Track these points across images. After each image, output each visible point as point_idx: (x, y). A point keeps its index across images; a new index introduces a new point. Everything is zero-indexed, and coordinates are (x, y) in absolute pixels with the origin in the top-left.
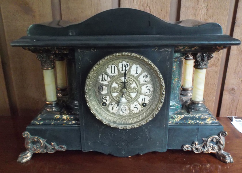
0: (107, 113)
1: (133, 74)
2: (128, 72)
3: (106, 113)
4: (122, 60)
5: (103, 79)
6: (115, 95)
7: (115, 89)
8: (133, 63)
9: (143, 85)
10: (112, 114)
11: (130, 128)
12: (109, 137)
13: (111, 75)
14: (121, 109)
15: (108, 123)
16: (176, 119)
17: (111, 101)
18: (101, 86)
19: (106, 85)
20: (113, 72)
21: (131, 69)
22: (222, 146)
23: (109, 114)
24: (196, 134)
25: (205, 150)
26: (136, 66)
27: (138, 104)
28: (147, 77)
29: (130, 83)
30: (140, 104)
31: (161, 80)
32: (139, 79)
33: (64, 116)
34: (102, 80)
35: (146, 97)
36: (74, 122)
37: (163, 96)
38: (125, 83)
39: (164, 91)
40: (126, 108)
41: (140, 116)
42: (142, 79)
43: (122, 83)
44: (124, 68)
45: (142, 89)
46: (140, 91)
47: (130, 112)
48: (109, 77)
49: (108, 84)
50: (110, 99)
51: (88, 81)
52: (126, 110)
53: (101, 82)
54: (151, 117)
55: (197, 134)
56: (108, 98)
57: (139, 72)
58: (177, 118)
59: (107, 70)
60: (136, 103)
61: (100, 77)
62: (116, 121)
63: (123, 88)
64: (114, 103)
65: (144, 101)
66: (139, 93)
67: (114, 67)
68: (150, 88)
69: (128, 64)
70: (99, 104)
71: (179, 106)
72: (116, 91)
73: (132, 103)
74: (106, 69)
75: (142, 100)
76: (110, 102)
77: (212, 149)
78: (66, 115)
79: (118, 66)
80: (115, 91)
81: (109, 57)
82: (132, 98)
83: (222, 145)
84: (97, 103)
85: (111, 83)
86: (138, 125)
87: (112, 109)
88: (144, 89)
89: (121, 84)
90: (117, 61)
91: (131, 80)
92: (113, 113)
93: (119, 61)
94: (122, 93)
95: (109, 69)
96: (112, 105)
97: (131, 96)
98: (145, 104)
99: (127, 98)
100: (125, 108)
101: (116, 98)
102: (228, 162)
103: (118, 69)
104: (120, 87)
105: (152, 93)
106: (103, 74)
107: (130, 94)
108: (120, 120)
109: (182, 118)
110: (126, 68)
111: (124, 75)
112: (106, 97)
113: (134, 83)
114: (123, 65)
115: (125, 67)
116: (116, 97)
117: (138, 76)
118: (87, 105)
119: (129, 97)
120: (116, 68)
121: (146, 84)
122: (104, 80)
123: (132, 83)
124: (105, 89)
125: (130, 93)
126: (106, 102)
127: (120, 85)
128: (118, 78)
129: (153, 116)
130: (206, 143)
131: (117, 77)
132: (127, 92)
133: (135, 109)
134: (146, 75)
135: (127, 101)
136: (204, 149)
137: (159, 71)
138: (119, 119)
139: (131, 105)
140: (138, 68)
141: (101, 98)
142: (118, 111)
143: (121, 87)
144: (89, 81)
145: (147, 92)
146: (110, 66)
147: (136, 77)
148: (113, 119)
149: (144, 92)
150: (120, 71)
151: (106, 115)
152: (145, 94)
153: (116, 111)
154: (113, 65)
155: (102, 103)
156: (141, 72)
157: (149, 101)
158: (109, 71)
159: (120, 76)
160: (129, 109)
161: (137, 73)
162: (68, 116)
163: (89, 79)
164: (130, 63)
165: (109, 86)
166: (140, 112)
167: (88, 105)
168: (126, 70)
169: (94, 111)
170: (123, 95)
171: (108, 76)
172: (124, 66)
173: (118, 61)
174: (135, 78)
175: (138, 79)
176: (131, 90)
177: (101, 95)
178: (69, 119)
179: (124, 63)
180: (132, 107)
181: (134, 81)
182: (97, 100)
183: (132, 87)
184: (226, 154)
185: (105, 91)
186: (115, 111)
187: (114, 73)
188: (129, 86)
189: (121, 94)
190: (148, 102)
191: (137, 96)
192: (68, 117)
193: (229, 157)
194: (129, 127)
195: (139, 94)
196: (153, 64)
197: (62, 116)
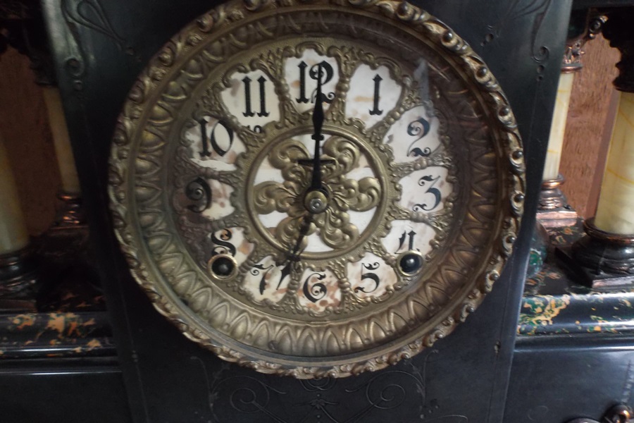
0: (236, 308)
1: (359, 117)
2: (331, 108)
3: (233, 308)
4: (299, 40)
5: (210, 147)
6: (271, 220)
7: (269, 195)
8: (359, 54)
9: (407, 169)
10: (262, 307)
11: (348, 374)
12: (253, 402)
13: (245, 121)
14: (302, 287)
15: (243, 358)
16: (540, 314)
17: (255, 250)
18: (199, 181)
19: (223, 177)
20: (256, 107)
21: (346, 90)
23: (247, 308)
24: (627, 378)
26: (373, 74)
27: (382, 263)
28: (426, 127)
29: (341, 162)
30: (388, 261)
31: (508, 142)
32: (386, 139)
33: (53, 315)
34: (201, 150)
35: (418, 228)
36: (94, 344)
37: (512, 221)
38: (317, 162)
39: (517, 200)
40: (323, 280)
41: (392, 315)
42: (401, 142)
43: (301, 162)
44: (311, 85)
45: (399, 190)
46: (393, 202)
47: (343, 298)
48: (235, 134)
49: (230, 168)
50: (249, 241)
51: (121, 157)
52: (324, 289)
53: (196, 159)
54: (448, 325)
56: (237, 238)
57: (388, 103)
58: (543, 308)
59: (226, 95)
60: (370, 259)
61: (193, 137)
62: (282, 339)
63: (310, 190)
64: (266, 261)
65: (411, 247)
66: (388, 209)
67: (261, 81)
68: (442, 184)
69: (333, 63)
70: (198, 268)
71: (539, 253)
72: (273, 202)
73: (352, 258)
74: (217, 89)
75: (402, 240)
76: (250, 258)
78: (66, 311)
79: (282, 75)
80: (268, 203)
81: (222, 14)
82: (351, 236)
84: (184, 261)
85: (246, 164)
86: (385, 358)
87: (263, 286)
88: (412, 191)
89: (300, 168)
90: (274, 47)
91: (349, 145)
92: (266, 305)
93: (286, 49)
94: (306, 213)
95: (233, 93)
96: (260, 267)
97: (346, 228)
98: (412, 261)
99: (329, 237)
100: (319, 281)
101: (277, 237)
103: (281, 91)
104: (292, 184)
105: (445, 207)
106: (207, 118)
107: (345, 215)
108: (299, 332)
109: (563, 307)
110: (319, 85)
111: (310, 122)
112: (229, 235)
113: (363, 161)
114: (307, 71)
115: (315, 82)
116: (276, 231)
117: (383, 127)
118: (133, 279)
119: (338, 231)
120: (269, 86)
121: (423, 168)
122: (211, 149)
123: (355, 164)
124: (220, 196)
125: (343, 210)
126: (229, 255)
127: (293, 176)
128: (284, 137)
129: (457, 321)
131: (276, 132)
132: (327, 208)
133: (368, 283)
134: (421, 120)
135: (328, 249)
137: (499, 90)
138: (296, 328)
139: (349, 265)
140: (382, 84)
141: (204, 240)
142: (289, 295)
143: (296, 182)
144: (125, 153)
145: (422, 206)
146: (237, 76)
147: (372, 130)
148: (264, 333)
149: (410, 203)
150: (289, 100)
151: (235, 313)
152: (415, 215)
153: (281, 296)
154: (253, 69)
155: (211, 261)
156: (399, 104)
157: (432, 243)
158: (233, 103)
159: (292, 127)
160: (341, 285)
161: (376, 111)
162: (70, 315)
163: (128, 147)
164: (343, 59)
165: (241, 180)
166: (391, 296)
167: (135, 276)
168: (320, 97)
169: (168, 306)
170: (308, 220)
171: (231, 128)
172: (312, 74)
173: (280, 45)
174: (365, 136)
175: (381, 140)
176: (349, 196)
177: (203, 226)
178: (74, 331)
179: (311, 57)
180: (353, 273)
181: (362, 150)
182: (185, 251)
183: (355, 184)
185: (222, 205)
186: (274, 294)
187: (263, 113)
188: (339, 178)
189: (301, 219)
190: (429, 248)
191: (378, 226)
192: (73, 320)
194: (342, 372)
195: (386, 215)
196: (470, 53)
197: (48, 318)
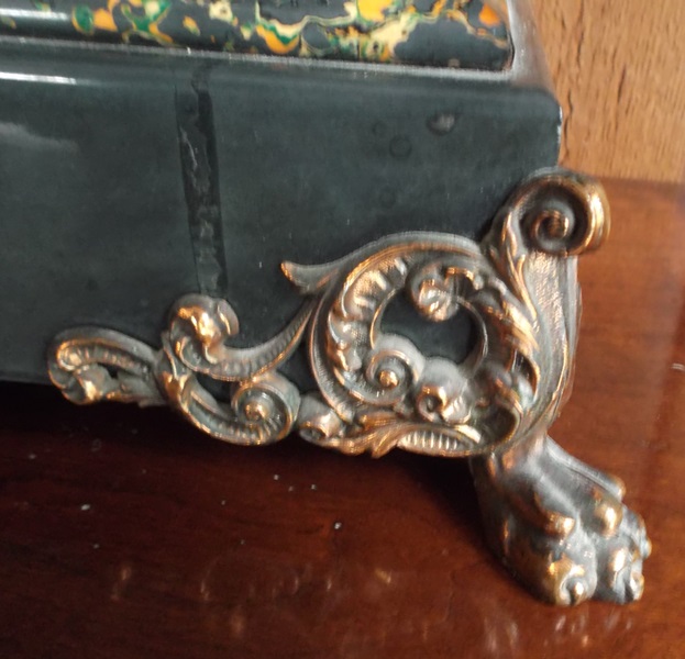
22: (524, 387)
24: (192, 198)
25: (326, 423)
55: (201, 187)
77: (402, 408)
83: (526, 368)
102: (563, 595)
130: (323, 328)
136: (312, 404)
184: (563, 485)
193: (595, 524)
